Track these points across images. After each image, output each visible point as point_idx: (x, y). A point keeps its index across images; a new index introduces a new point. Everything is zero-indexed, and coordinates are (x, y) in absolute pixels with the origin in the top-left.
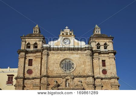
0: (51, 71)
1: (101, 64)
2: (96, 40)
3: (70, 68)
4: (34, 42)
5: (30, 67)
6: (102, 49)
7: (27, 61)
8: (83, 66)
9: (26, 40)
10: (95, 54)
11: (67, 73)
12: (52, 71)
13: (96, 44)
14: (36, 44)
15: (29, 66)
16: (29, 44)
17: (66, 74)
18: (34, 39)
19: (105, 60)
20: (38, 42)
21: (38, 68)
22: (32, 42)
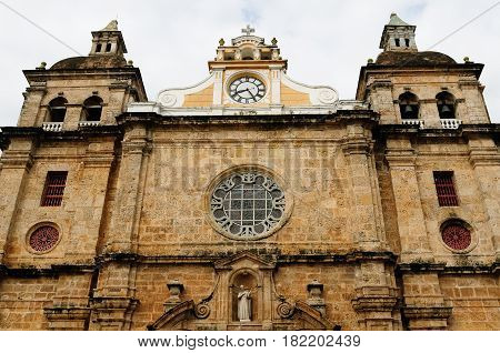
0: (157, 230)
1: (431, 192)
2: (394, 80)
3: (260, 215)
4: (85, 94)
5: (47, 209)
6: (429, 117)
7: (37, 184)
8: (332, 204)
9: (51, 84)
10: (391, 144)
11: (243, 242)
12: (160, 233)
13: (397, 98)
14: (95, 99)
15: (43, 204)
16: (60, 100)
17: (234, 249)
18: (89, 82)
19: (450, 174)
20: (104, 94)
21: (88, 217)
22: (76, 92)
